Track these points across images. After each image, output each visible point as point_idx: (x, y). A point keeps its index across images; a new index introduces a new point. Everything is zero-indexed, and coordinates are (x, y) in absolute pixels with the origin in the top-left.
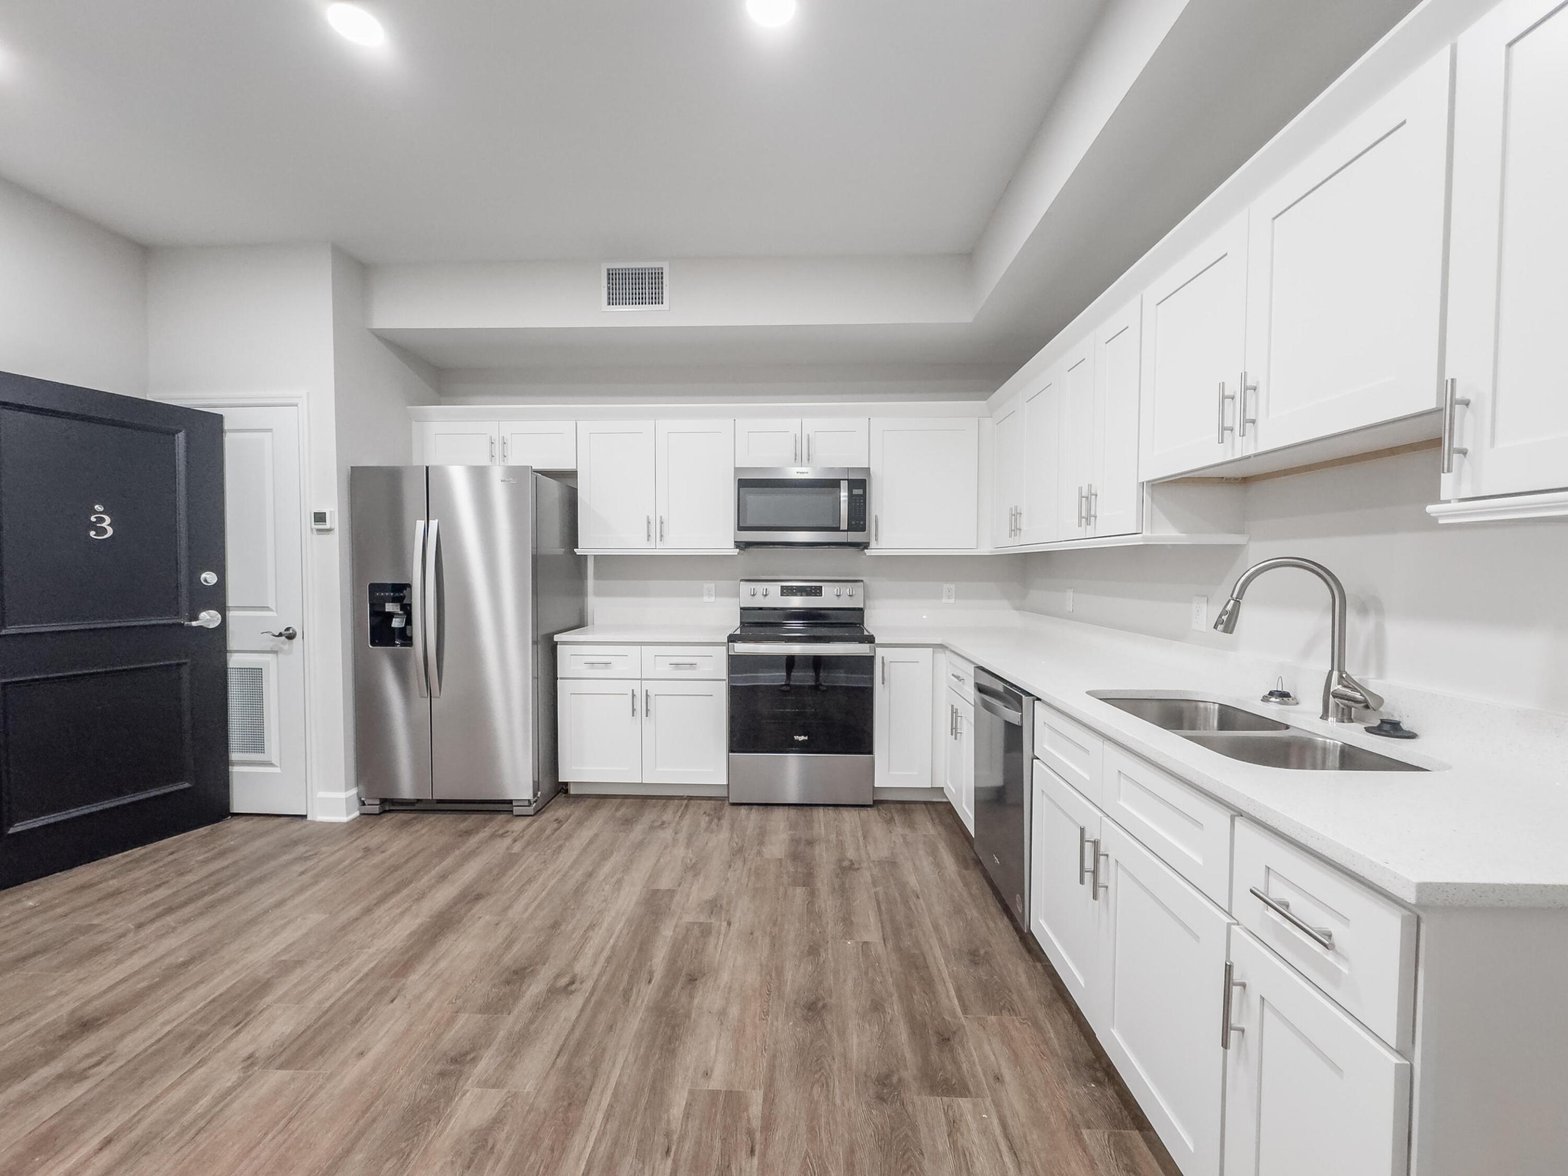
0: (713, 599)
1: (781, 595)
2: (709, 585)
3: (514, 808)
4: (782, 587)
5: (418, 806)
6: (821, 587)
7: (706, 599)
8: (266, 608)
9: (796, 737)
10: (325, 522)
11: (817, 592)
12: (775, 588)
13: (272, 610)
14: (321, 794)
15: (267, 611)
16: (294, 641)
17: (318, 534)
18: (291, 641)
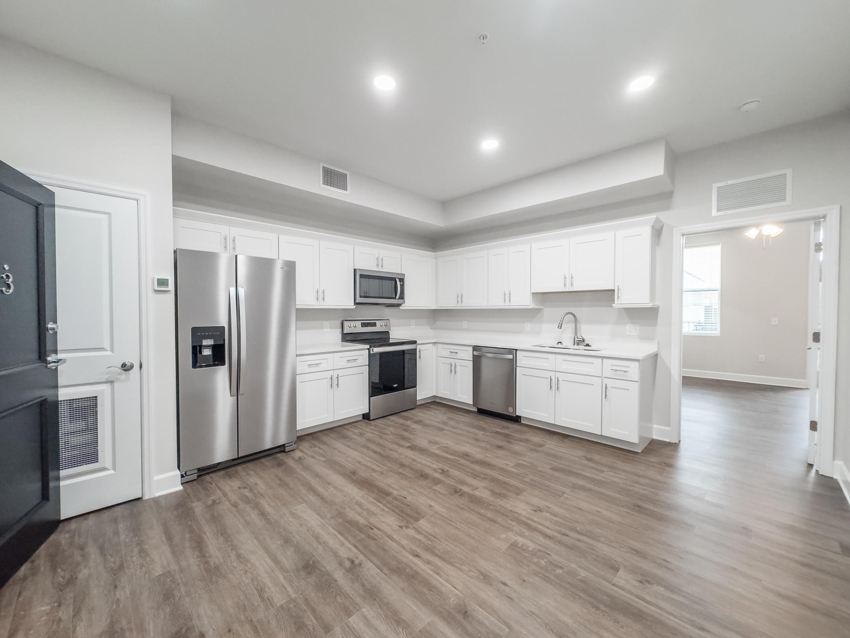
0: (328, 330)
1: (362, 327)
2: (326, 323)
3: (286, 448)
4: (361, 323)
5: (219, 467)
6: (376, 323)
7: (325, 330)
8: (102, 349)
9: (394, 386)
10: (168, 285)
11: (374, 325)
12: (359, 324)
13: (106, 350)
14: (156, 478)
15: (102, 351)
16: (131, 372)
17: (156, 294)
18: (127, 372)
